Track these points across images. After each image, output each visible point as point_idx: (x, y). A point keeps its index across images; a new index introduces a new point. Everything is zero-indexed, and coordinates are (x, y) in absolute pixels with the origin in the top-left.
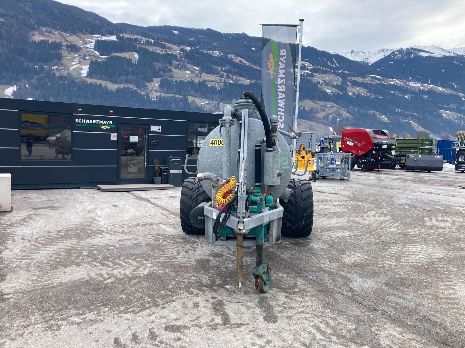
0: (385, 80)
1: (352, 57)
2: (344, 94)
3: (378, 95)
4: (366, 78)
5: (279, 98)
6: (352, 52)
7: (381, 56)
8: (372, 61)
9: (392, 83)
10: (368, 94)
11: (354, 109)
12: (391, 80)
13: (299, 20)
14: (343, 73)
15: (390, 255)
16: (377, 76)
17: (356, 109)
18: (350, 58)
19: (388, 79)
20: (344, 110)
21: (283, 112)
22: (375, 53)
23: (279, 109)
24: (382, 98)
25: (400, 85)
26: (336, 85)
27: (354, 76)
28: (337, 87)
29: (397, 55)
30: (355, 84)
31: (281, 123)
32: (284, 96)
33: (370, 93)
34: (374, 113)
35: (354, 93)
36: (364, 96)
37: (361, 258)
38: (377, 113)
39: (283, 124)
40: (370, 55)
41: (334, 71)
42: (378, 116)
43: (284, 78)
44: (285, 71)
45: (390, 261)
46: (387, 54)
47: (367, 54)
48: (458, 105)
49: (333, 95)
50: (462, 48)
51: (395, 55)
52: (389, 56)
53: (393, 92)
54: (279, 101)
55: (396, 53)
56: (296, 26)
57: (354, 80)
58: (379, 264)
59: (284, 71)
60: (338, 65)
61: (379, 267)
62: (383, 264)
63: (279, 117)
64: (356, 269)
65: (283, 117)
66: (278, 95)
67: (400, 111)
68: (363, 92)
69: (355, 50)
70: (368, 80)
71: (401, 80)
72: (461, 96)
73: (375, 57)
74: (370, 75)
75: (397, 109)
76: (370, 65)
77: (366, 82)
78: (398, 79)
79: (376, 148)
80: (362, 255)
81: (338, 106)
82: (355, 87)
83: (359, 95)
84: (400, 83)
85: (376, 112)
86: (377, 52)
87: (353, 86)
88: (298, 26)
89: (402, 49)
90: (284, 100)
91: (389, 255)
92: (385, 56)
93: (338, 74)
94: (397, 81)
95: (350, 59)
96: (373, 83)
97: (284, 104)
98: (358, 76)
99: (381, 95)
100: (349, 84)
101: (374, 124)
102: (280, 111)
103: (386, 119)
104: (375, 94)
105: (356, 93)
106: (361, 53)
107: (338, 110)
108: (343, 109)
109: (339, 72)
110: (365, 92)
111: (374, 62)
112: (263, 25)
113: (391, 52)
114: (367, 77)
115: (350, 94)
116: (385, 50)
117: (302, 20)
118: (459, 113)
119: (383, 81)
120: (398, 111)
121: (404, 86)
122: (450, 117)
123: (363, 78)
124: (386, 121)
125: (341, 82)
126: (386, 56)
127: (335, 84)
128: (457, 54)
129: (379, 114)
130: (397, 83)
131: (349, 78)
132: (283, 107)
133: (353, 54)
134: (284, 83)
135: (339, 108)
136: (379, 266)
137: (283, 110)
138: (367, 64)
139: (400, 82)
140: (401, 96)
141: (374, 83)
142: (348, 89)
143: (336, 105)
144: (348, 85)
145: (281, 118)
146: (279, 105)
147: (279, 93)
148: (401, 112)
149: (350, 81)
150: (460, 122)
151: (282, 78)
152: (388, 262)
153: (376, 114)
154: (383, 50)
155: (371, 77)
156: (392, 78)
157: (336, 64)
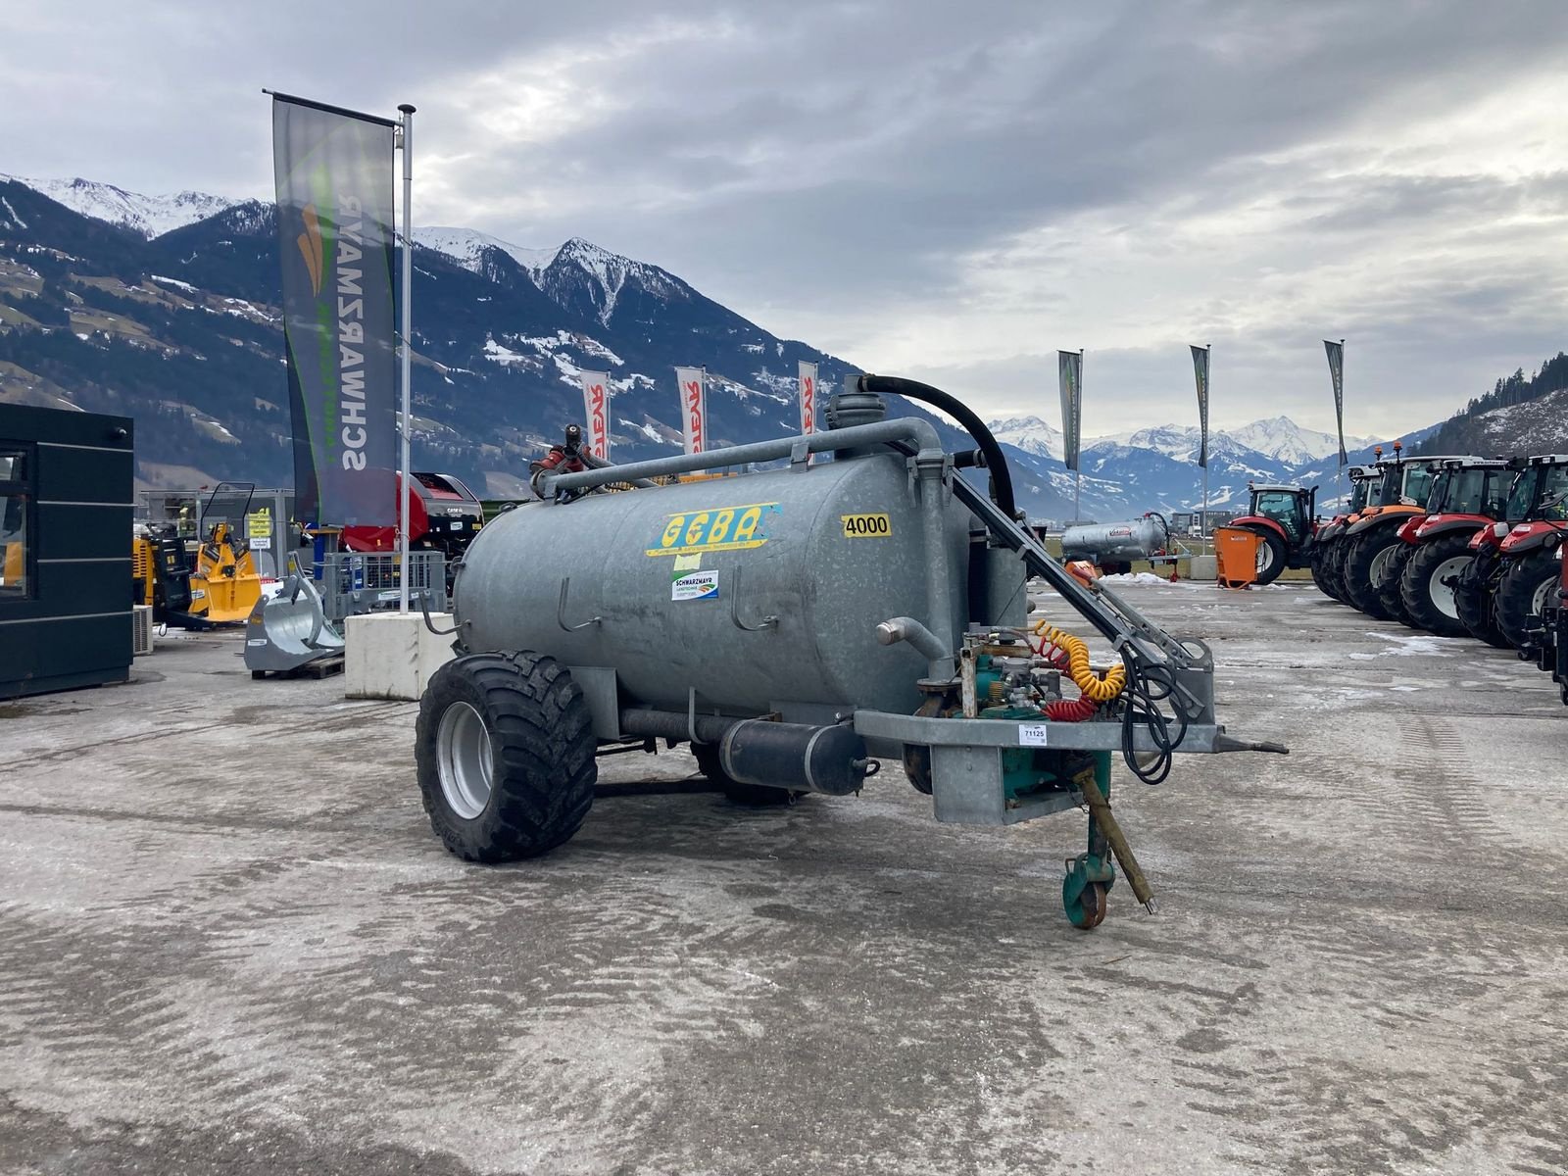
0: (210, 300)
1: (78, 201)
2: (57, 333)
3: (188, 350)
4: (140, 284)
5: (345, 364)
6: (78, 183)
7: (187, 216)
8: (158, 226)
9: (236, 312)
10: (154, 344)
11: (103, 392)
12: (230, 301)
13: (400, 108)
14: (48, 257)
16: (178, 283)
17: (110, 392)
18: (71, 206)
19: (219, 297)
20: (64, 394)
21: (359, 413)
22: (167, 203)
23: (345, 405)
24: (203, 358)
25: (260, 321)
26: (20, 297)
27: (92, 273)
28: (25, 305)
29: (243, 221)
30: (99, 301)
31: (357, 451)
32: (359, 358)
33: (160, 338)
34: (180, 411)
35: (96, 336)
36: (137, 349)
38: (193, 413)
39: (362, 455)
40: (148, 206)
41: (11, 244)
42: (195, 420)
43: (358, 297)
44: (360, 272)
46: (210, 212)
47: (137, 200)
48: (434, 398)
49: (14, 332)
50: (433, 229)
51: (236, 221)
52: (218, 219)
53: (239, 343)
54: (345, 377)
55: (239, 213)
56: (391, 124)
57: (94, 289)
59: (358, 274)
60: (24, 226)
63: (346, 431)
65: (361, 432)
66: (341, 357)
67: (268, 406)
68: (135, 334)
69: (85, 179)
70: (147, 291)
71: (264, 306)
72: (441, 372)
73: (164, 216)
74: (154, 277)
75: (259, 402)
76: (149, 239)
77: (140, 298)
78: (252, 300)
79: (435, 530)
81: (39, 379)
82: (99, 312)
83: (118, 342)
84: (260, 313)
85: (187, 408)
86: (171, 198)
87: (92, 310)
88: (396, 127)
89: (256, 203)
90: (361, 374)
92: (201, 216)
93: (25, 259)
94: (251, 308)
95: (69, 207)
96: (167, 304)
97: (362, 385)
98: (109, 275)
99: (202, 351)
100: (78, 299)
101: (186, 449)
102: (347, 412)
103: (224, 431)
104: (177, 343)
105: (107, 336)
106: (113, 194)
107: (40, 392)
108: (60, 389)
109: (31, 250)
110: (140, 333)
111: (164, 232)
112: (278, 97)
113: (222, 208)
114: (143, 282)
115: (84, 337)
116: (200, 197)
117: (408, 110)
118: (441, 422)
119: (204, 301)
120: (263, 406)
121: (276, 326)
122: (418, 432)
123: (129, 286)
124: (227, 440)
125: (41, 290)
126: (206, 217)
127: (18, 292)
128: (420, 245)
129: (200, 413)
130: (250, 314)
131: (75, 278)
132: (362, 396)
133: (81, 192)
134: (360, 316)
135: (42, 385)
137: (362, 406)
138: (139, 235)
139: (259, 310)
140: (267, 356)
141: (171, 305)
142: (72, 319)
143: (27, 374)
144: (70, 303)
145: (354, 436)
146: (345, 390)
147: (343, 349)
148: (272, 409)
149: (79, 289)
150: (447, 448)
151: (349, 299)
153: (188, 414)
154: (194, 196)
155: (158, 284)
156: (234, 297)
157: (16, 219)
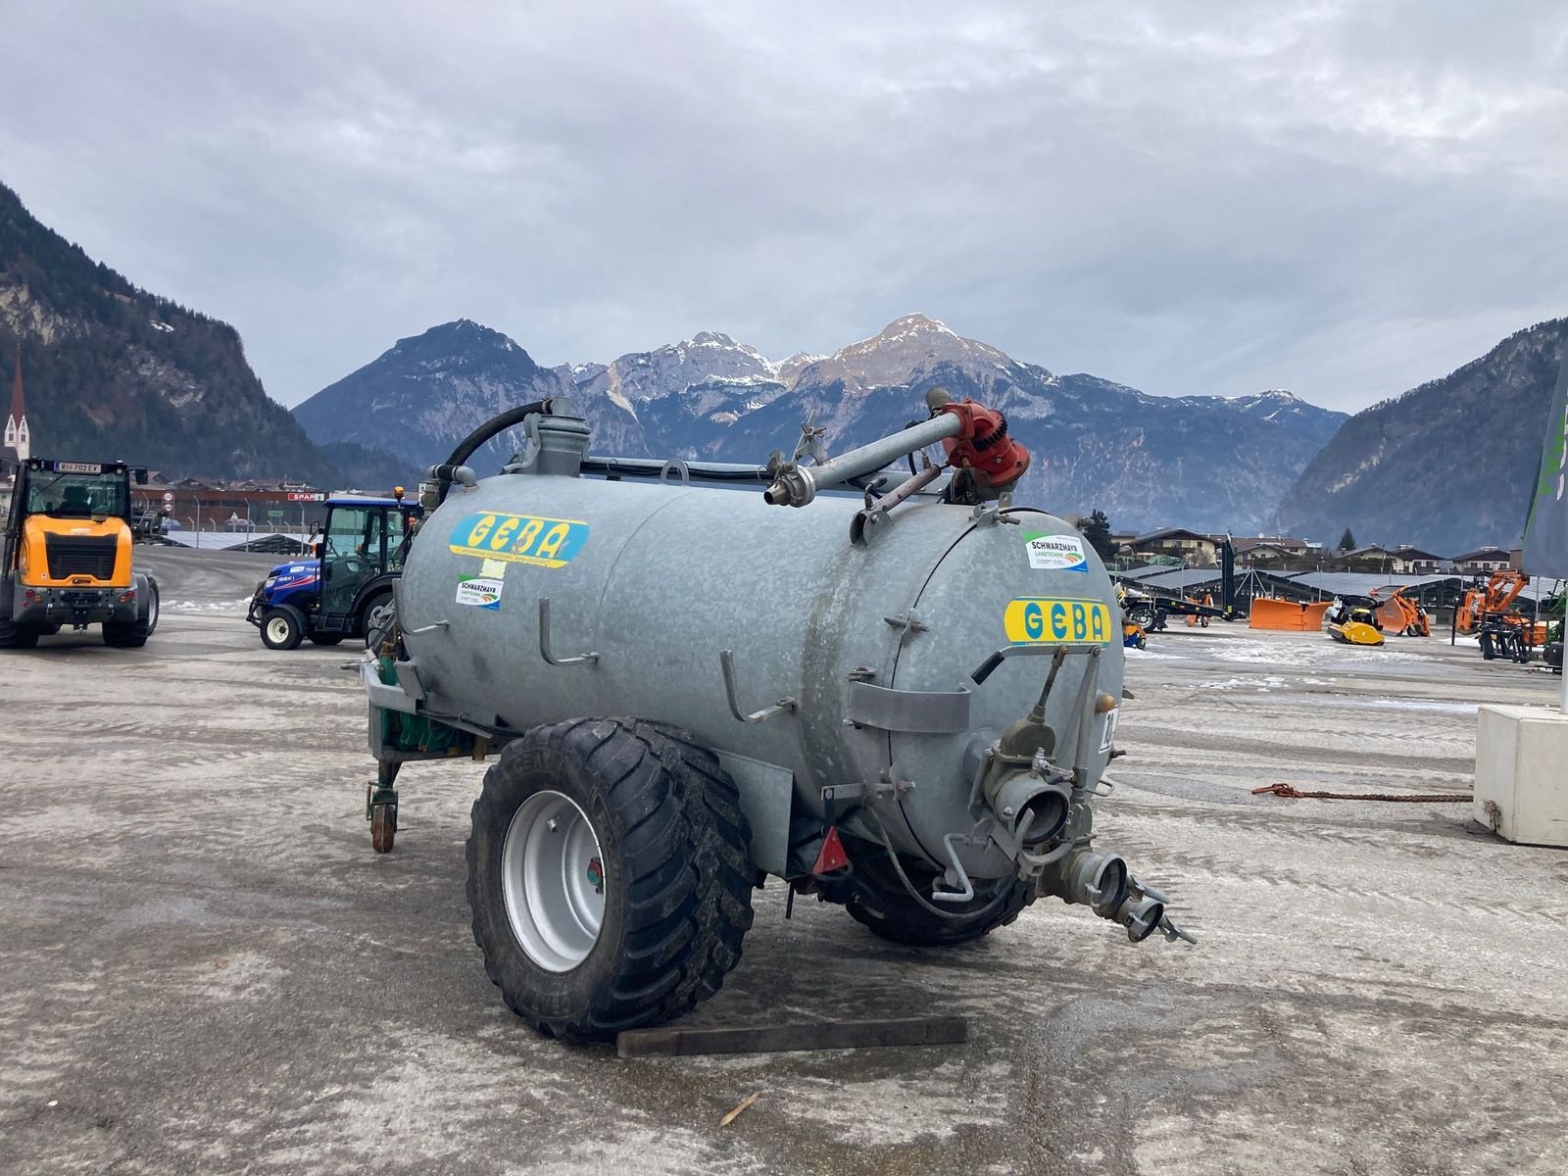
15: (69, 1021)
37: (201, 979)
45: (76, 993)
58: (124, 970)
61: (124, 962)
62: (106, 977)
64: (206, 939)
80: (201, 996)
91: (78, 1020)
136: (125, 967)
152: (85, 987)
